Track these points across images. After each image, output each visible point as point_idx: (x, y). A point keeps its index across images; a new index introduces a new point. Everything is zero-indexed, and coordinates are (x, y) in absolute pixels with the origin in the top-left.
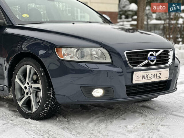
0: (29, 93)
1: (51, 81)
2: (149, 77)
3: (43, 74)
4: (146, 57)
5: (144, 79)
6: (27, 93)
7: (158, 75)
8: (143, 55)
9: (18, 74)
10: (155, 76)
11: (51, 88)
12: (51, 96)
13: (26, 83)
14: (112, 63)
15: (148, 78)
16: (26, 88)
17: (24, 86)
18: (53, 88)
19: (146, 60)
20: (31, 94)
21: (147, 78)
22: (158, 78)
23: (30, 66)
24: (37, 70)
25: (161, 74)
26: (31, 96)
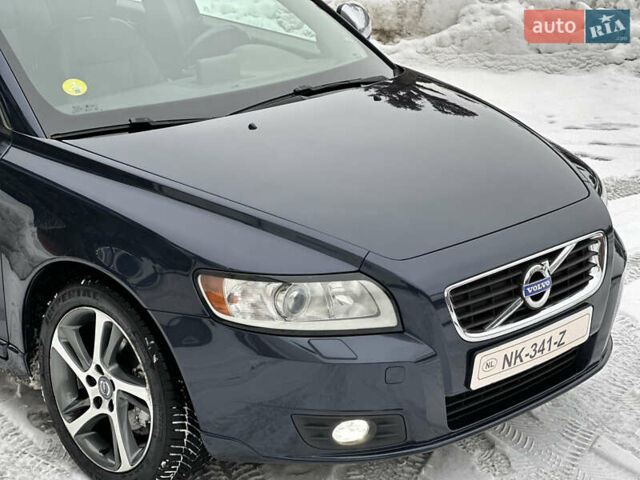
0: (106, 403)
1: (184, 384)
2: (527, 355)
3: (155, 361)
4: (515, 287)
5: (510, 365)
6: (98, 402)
7: (556, 338)
8: (508, 283)
9: (61, 328)
10: (546, 346)
11: (186, 408)
12: (187, 432)
13: (93, 366)
14: (401, 329)
15: (521, 361)
16: (91, 381)
17: (86, 374)
18: (191, 406)
19: (517, 298)
20: (111, 407)
21: (518, 360)
22: (554, 347)
23: (108, 319)
24: (134, 339)
25: (564, 332)
26: (114, 416)
